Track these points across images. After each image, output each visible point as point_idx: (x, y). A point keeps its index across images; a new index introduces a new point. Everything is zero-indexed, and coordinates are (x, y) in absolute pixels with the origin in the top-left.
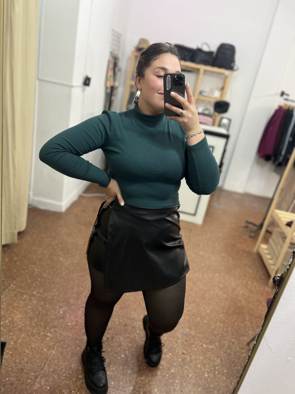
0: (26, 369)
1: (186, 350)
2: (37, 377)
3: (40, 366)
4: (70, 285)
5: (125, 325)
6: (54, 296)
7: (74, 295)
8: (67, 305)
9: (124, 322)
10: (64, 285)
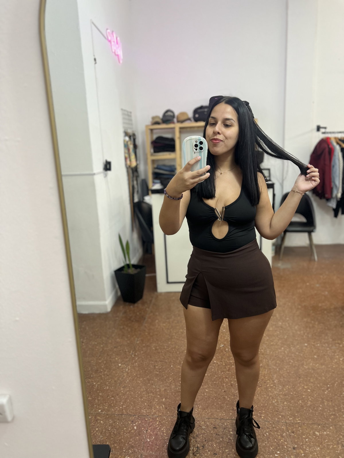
1: (296, 443)
4: (138, 393)
5: (214, 428)
6: (123, 410)
7: (145, 404)
8: (140, 417)
9: (211, 424)
10: (131, 395)
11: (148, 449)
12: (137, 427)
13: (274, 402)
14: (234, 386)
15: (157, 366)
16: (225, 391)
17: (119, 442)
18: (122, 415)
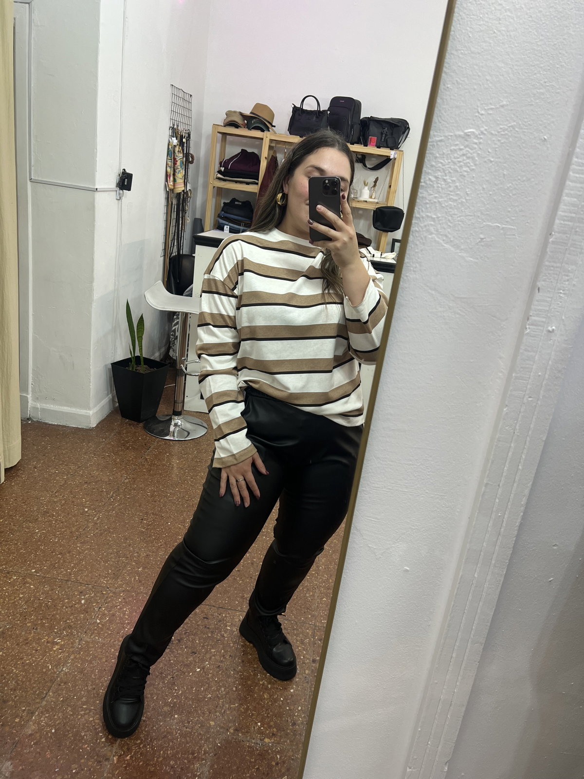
0: (13, 701)
2: (33, 713)
3: (38, 695)
4: (103, 554)
5: (204, 618)
6: (70, 574)
7: (108, 571)
8: (95, 588)
9: (203, 612)
10: (90, 555)
11: (93, 633)
12: (86, 600)
13: (308, 595)
14: (255, 565)
15: (147, 520)
16: (238, 571)
17: (51, 618)
18: (67, 581)
